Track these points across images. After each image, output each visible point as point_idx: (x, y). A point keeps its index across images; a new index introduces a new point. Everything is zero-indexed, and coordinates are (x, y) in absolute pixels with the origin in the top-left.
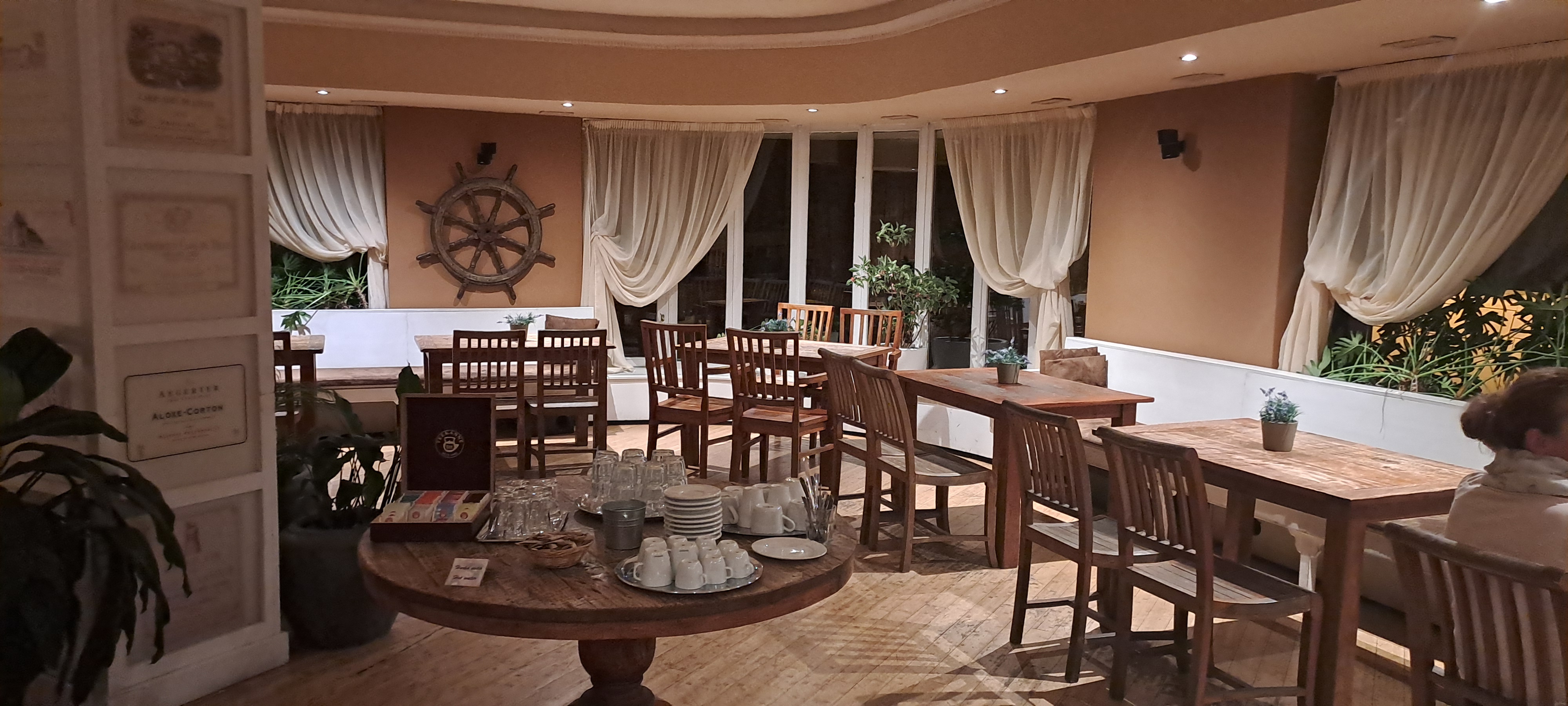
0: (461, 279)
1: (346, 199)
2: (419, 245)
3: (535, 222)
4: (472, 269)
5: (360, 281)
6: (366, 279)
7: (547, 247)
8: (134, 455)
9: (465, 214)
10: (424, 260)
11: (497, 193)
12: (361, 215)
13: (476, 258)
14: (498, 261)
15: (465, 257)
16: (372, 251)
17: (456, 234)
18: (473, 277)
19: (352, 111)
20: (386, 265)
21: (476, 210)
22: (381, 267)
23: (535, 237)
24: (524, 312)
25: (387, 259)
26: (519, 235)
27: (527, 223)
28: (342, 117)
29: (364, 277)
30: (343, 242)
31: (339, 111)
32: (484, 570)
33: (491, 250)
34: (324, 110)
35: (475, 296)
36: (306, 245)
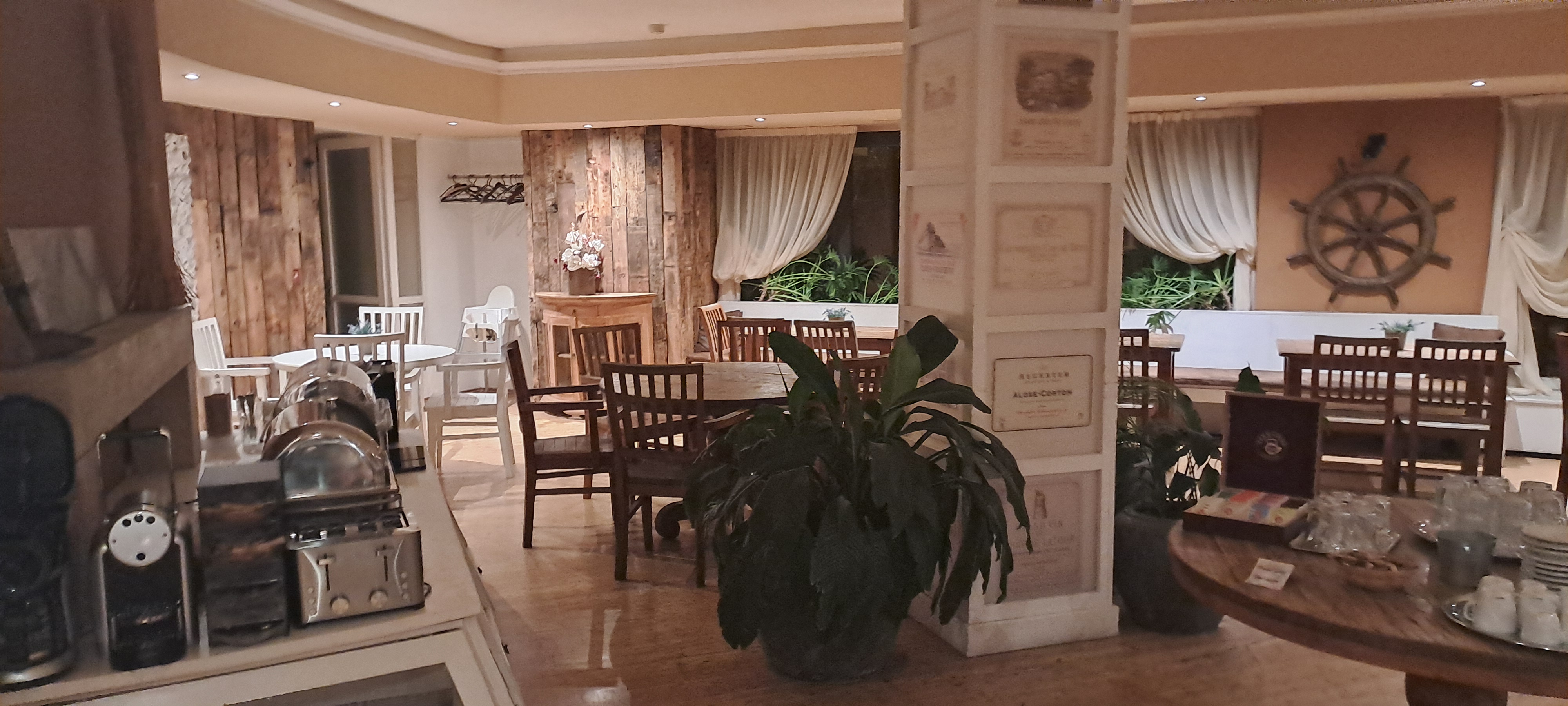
0: (1334, 281)
1: (1218, 201)
2: (1291, 245)
3: (1428, 219)
4: (1348, 271)
5: (1226, 283)
6: (1232, 281)
7: (1441, 247)
8: (997, 426)
9: (1344, 211)
10: (1294, 262)
11: (1383, 189)
12: (1231, 216)
13: (1353, 260)
14: (1379, 262)
15: (1340, 258)
16: (1240, 253)
17: (1332, 234)
18: (1347, 279)
19: (1231, 114)
20: (1254, 267)
21: (1356, 208)
22: (1248, 269)
23: (1427, 236)
24: (1403, 319)
25: (1255, 261)
26: (1408, 234)
27: (1418, 221)
28: (1220, 121)
29: (1230, 279)
30: (1211, 244)
31: (1217, 115)
32: (1288, 575)
33: (1371, 249)
34: (1202, 115)
35: (1349, 300)
36: (1175, 246)
